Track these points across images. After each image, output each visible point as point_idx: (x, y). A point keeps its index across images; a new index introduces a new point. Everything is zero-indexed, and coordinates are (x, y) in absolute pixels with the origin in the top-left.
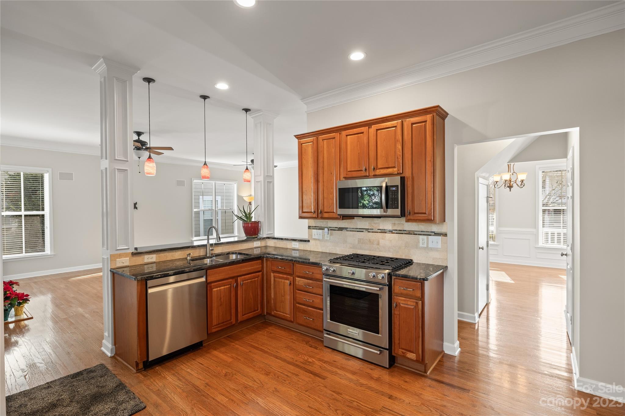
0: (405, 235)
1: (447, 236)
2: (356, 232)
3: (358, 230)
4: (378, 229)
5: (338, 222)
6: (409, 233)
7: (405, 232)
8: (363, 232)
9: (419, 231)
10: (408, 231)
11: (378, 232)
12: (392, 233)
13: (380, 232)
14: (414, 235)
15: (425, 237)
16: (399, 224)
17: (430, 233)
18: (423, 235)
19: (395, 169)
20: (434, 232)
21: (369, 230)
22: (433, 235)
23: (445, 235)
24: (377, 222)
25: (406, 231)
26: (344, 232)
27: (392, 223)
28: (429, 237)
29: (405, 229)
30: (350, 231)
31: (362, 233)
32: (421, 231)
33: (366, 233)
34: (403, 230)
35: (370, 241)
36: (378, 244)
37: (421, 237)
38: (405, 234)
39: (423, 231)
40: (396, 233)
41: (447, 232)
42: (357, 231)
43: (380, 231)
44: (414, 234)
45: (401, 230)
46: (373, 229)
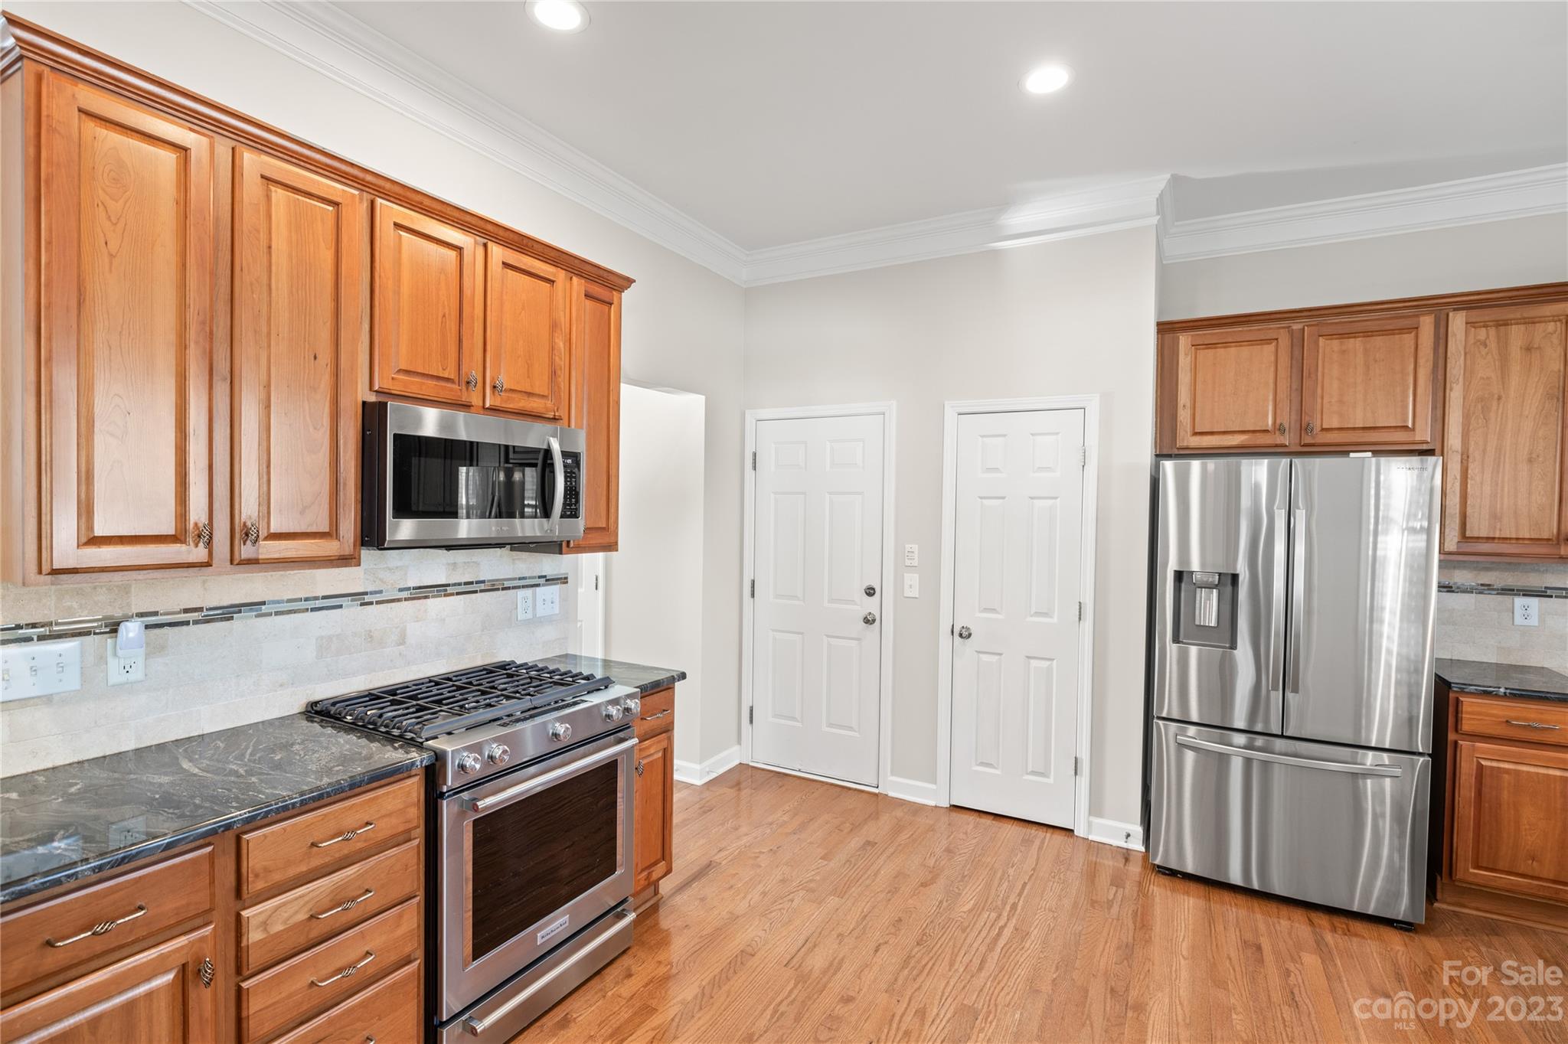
0: (483, 594)
1: (567, 582)
2: (309, 614)
3: (318, 604)
4: (401, 590)
5: (204, 582)
6: (494, 587)
7: (482, 586)
8: (340, 607)
9: (515, 579)
10: (489, 581)
11: (399, 600)
12: (445, 595)
13: (406, 599)
14: (505, 592)
15: (529, 592)
16: (468, 562)
17: (537, 579)
18: (523, 587)
19: (549, 404)
20: (545, 576)
21: (367, 599)
22: (544, 585)
23: (564, 580)
24: (399, 564)
25: (483, 582)
26: (240, 624)
27: (448, 564)
28: (538, 589)
29: (482, 579)
30: (277, 613)
31: (339, 610)
32: (520, 579)
33: (352, 609)
34: (477, 582)
35: (371, 637)
36: (402, 641)
37: (521, 593)
38: (482, 591)
39: (524, 578)
40: (458, 594)
41: (567, 574)
42: (313, 610)
43: (405, 594)
44: (503, 589)
45: (472, 583)
46: (381, 592)
